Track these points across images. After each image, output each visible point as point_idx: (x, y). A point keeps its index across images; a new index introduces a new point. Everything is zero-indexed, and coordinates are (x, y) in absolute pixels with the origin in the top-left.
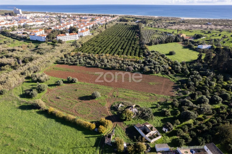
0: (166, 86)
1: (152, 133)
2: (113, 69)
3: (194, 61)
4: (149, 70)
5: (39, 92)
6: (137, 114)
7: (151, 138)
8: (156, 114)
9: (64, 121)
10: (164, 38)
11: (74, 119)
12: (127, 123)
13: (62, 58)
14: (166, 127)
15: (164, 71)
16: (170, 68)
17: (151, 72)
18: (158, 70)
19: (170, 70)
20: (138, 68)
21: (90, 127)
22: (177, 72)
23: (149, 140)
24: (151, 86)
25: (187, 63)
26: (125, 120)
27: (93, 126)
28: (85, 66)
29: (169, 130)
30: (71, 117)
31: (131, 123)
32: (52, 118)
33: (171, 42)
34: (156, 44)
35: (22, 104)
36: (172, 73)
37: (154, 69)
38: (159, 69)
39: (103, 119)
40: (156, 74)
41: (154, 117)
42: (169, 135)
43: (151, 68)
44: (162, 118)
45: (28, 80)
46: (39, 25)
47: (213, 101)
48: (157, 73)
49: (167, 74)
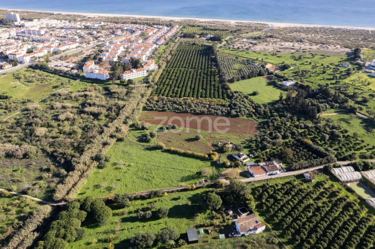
0: (251, 127)
1: (244, 157)
2: (202, 113)
3: (276, 102)
4: (236, 113)
5: (152, 138)
6: (233, 148)
7: (244, 160)
8: (245, 147)
9: (185, 155)
10: (247, 72)
11: (193, 153)
12: (227, 153)
13: (146, 104)
14: (252, 154)
15: (249, 114)
16: (254, 111)
17: (237, 116)
18: (243, 113)
19: (253, 113)
20: (225, 112)
21: (204, 157)
22: (260, 114)
23: (242, 161)
24: (239, 128)
25: (269, 104)
26: (225, 152)
27: (207, 156)
28: (175, 111)
29: (254, 155)
30: (190, 152)
31: (230, 153)
32: (175, 154)
33: (255, 77)
34: (238, 80)
35: (145, 147)
36: (255, 115)
37: (240, 112)
38: (245, 112)
39: (212, 152)
40: (241, 117)
41: (244, 149)
42: (254, 158)
43: (237, 112)
44: (249, 149)
45: (131, 128)
46: (73, 48)
47: (284, 137)
48: (243, 116)
49: (251, 116)
